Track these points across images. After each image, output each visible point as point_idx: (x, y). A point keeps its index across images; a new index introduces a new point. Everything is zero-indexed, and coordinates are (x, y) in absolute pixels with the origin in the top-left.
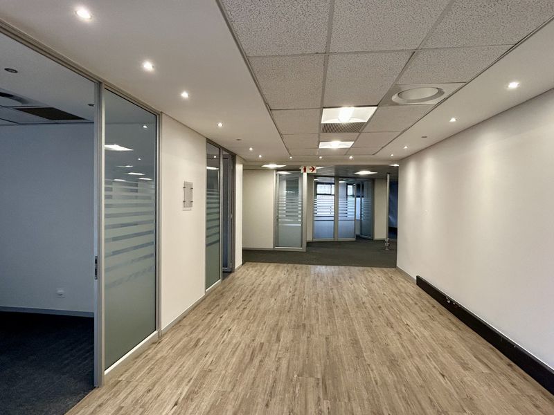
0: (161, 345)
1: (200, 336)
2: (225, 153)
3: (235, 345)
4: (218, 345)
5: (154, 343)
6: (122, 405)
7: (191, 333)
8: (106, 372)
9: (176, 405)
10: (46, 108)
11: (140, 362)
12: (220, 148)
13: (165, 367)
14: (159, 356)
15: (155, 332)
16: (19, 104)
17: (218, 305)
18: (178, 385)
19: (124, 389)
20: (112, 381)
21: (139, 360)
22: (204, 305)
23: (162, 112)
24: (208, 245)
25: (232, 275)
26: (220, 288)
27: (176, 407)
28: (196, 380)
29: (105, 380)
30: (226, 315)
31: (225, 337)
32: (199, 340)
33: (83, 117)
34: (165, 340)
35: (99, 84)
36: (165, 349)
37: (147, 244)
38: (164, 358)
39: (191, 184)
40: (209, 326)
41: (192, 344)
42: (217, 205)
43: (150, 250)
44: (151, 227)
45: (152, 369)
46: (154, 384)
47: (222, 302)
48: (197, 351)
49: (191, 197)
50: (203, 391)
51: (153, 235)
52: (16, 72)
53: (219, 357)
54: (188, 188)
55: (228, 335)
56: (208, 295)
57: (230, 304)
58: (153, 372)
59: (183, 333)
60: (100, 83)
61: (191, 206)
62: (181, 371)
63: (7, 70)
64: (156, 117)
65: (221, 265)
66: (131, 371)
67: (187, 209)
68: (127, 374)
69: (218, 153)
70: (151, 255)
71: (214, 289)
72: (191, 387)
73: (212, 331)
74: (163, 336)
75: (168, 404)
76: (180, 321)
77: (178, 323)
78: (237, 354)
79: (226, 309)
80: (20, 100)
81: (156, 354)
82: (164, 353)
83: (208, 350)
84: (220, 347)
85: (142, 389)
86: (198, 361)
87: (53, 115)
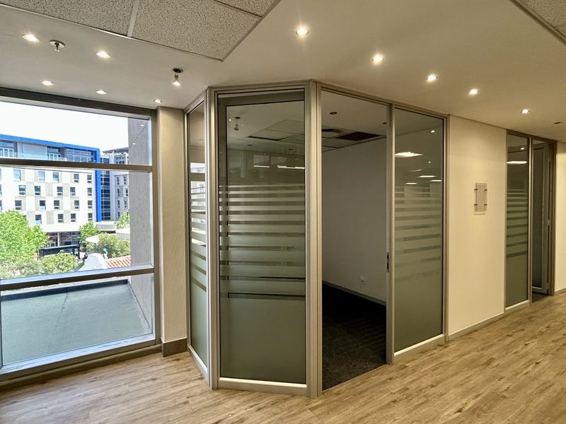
0: (446, 350)
1: (494, 356)
2: (535, 142)
3: (545, 383)
4: (517, 374)
5: (440, 345)
6: (408, 387)
7: (483, 349)
8: (396, 354)
9: (460, 411)
10: (353, 134)
11: (425, 358)
12: (529, 137)
13: (450, 372)
14: (444, 359)
15: (441, 336)
16: (336, 135)
17: (523, 330)
18: (464, 395)
19: (409, 375)
20: (400, 364)
21: (424, 355)
22: (502, 325)
23: (449, 115)
24: (508, 256)
25: (548, 298)
26: (527, 311)
27: (459, 414)
28: (485, 398)
29: (394, 361)
30: (533, 344)
31: (529, 369)
32: (492, 360)
33: (379, 134)
34: (452, 346)
35: (390, 106)
36: (450, 354)
37: (435, 247)
38: (449, 364)
39: (485, 185)
40: (507, 349)
41: (484, 360)
42: (525, 209)
43: (437, 253)
44: (437, 231)
45: (437, 368)
46: (438, 383)
47: (529, 328)
48: (489, 371)
49: (485, 199)
50: (492, 414)
51: (440, 239)
52: (336, 113)
53: (519, 388)
54: (480, 190)
55: (534, 368)
56: (508, 315)
57: (541, 333)
58: (438, 371)
59: (473, 346)
60: (391, 104)
61: (485, 210)
62: (467, 382)
63: (331, 113)
64: (442, 121)
65: (530, 282)
66: (417, 362)
67: (481, 213)
68: (413, 364)
69: (526, 144)
70: (439, 259)
71: (518, 310)
72: (478, 402)
73: (511, 356)
74: (449, 341)
75: (451, 407)
76: (470, 333)
77: (468, 334)
78: (546, 394)
79: (534, 337)
80: (338, 131)
81: (442, 355)
82: (450, 358)
83: (503, 374)
84: (521, 378)
85: (426, 381)
86: (489, 380)
87: (358, 137)
